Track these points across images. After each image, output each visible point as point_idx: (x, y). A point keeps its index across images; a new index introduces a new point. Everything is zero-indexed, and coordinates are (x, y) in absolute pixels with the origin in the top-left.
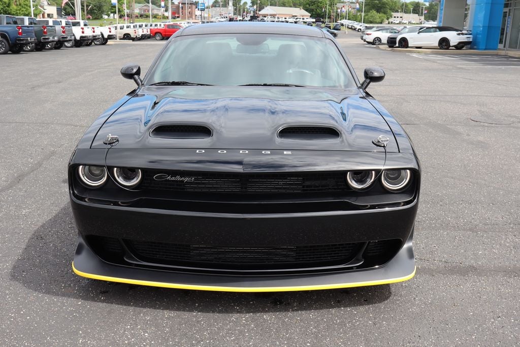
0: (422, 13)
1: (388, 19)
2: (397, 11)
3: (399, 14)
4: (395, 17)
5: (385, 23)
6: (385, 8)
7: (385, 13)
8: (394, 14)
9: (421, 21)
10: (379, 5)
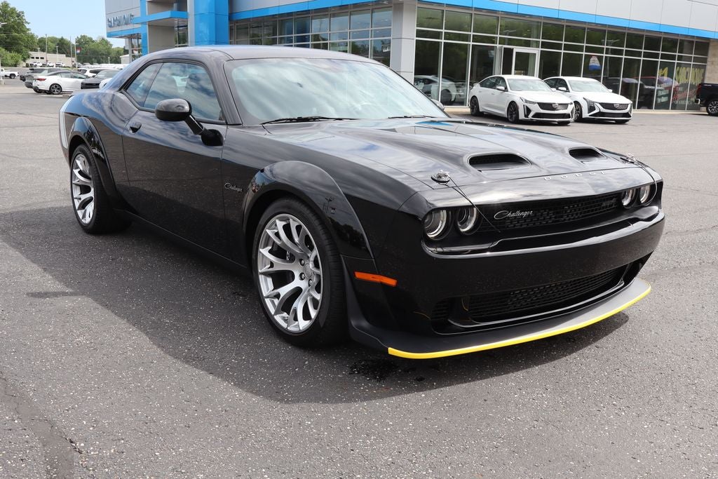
0: (74, 53)
1: (24, 60)
2: (35, 50)
3: (39, 54)
4: (33, 58)
5: (21, 65)
6: (18, 44)
7: (18, 51)
8: (33, 54)
9: (73, 63)
10: (8, 40)
